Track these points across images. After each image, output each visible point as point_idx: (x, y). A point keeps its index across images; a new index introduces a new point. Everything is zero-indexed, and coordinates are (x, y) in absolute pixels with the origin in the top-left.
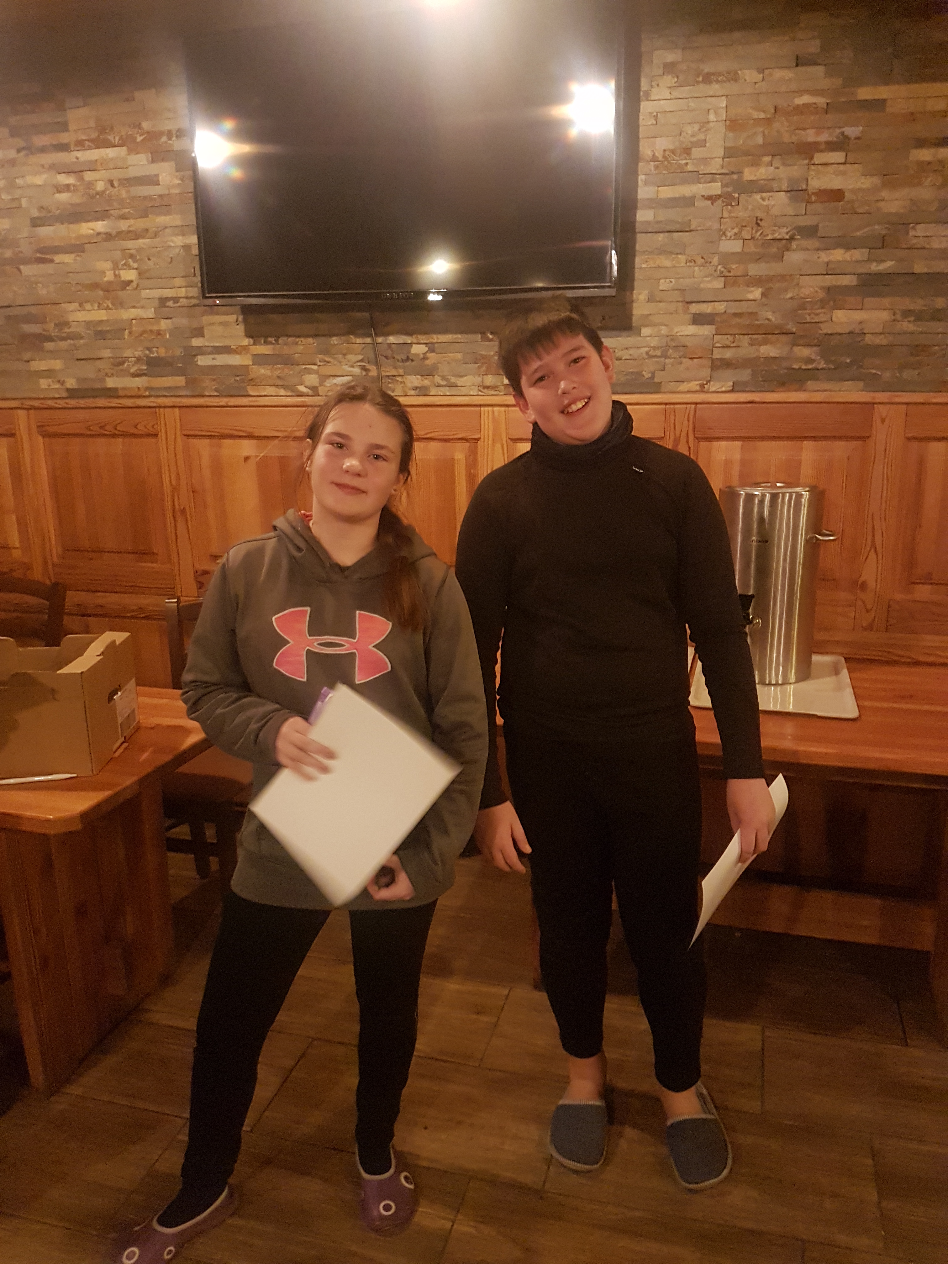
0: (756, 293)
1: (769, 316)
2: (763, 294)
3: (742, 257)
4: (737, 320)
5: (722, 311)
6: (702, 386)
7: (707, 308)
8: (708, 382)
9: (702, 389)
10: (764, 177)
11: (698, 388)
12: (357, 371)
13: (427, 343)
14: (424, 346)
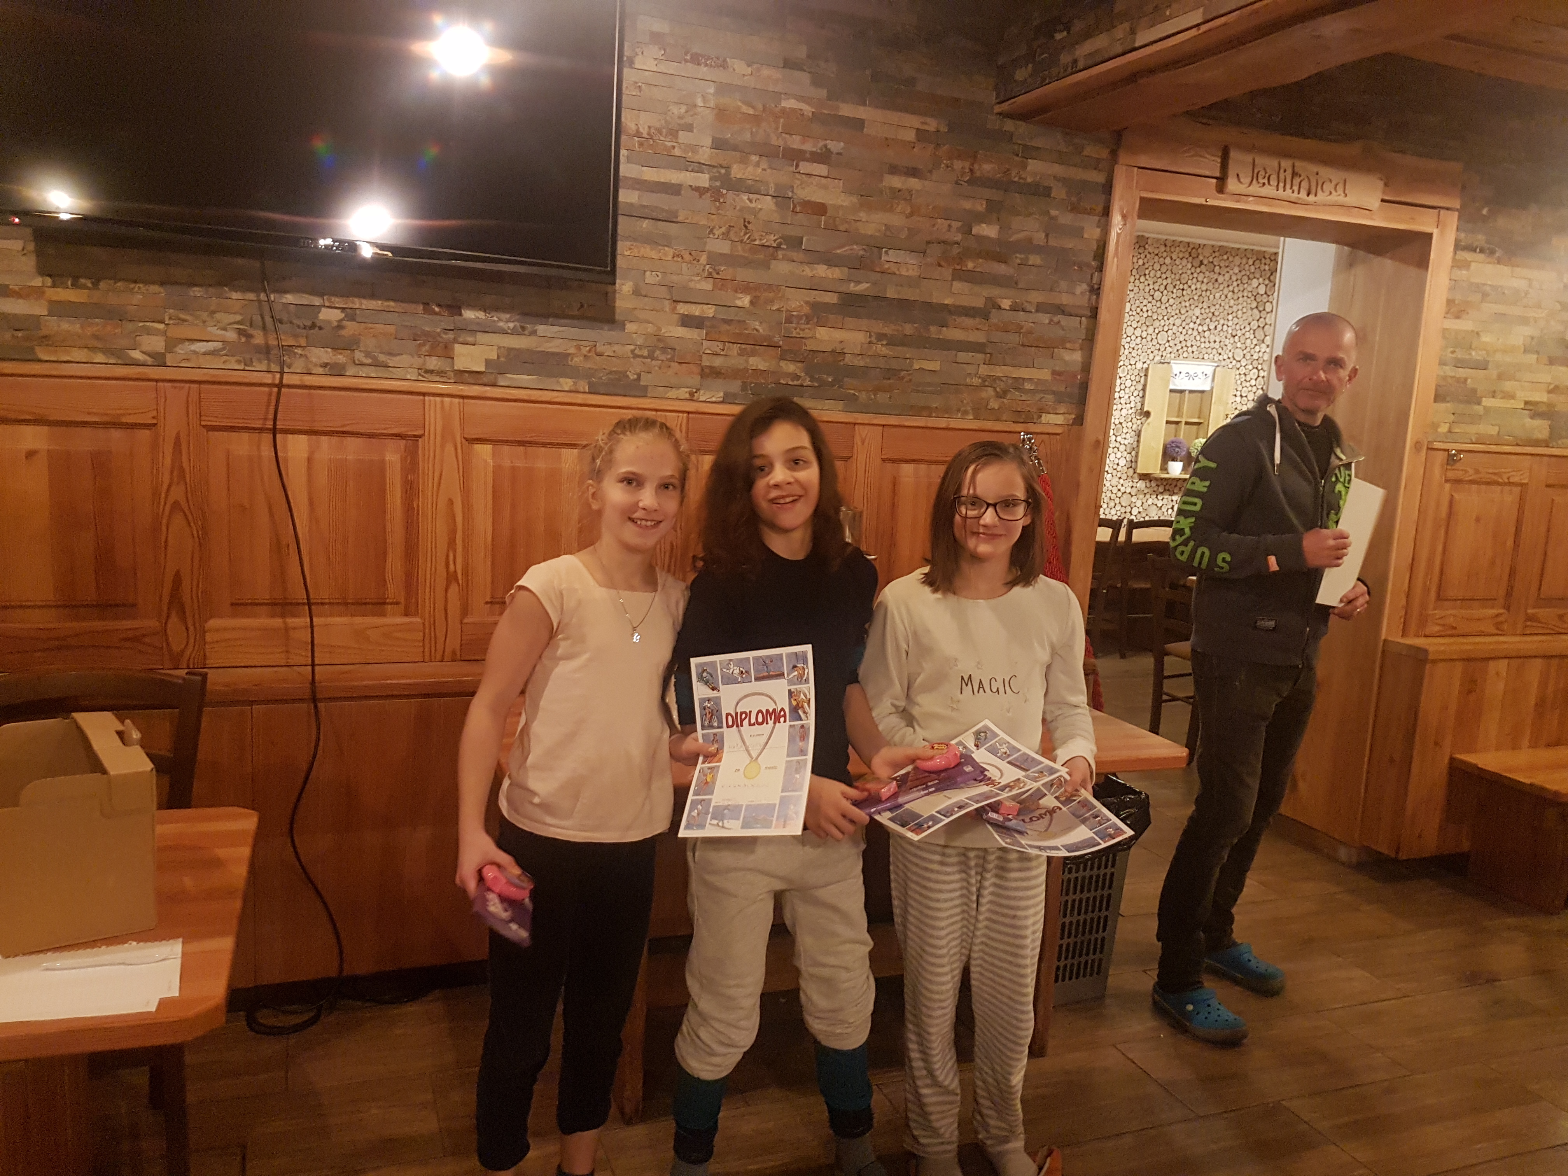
0: (745, 301)
1: (758, 327)
2: (751, 302)
3: (730, 259)
4: (726, 327)
5: (711, 315)
6: (692, 394)
7: (696, 310)
8: (698, 390)
9: (692, 398)
10: (754, 178)
11: (687, 396)
12: (231, 336)
13: (344, 308)
14: (339, 311)
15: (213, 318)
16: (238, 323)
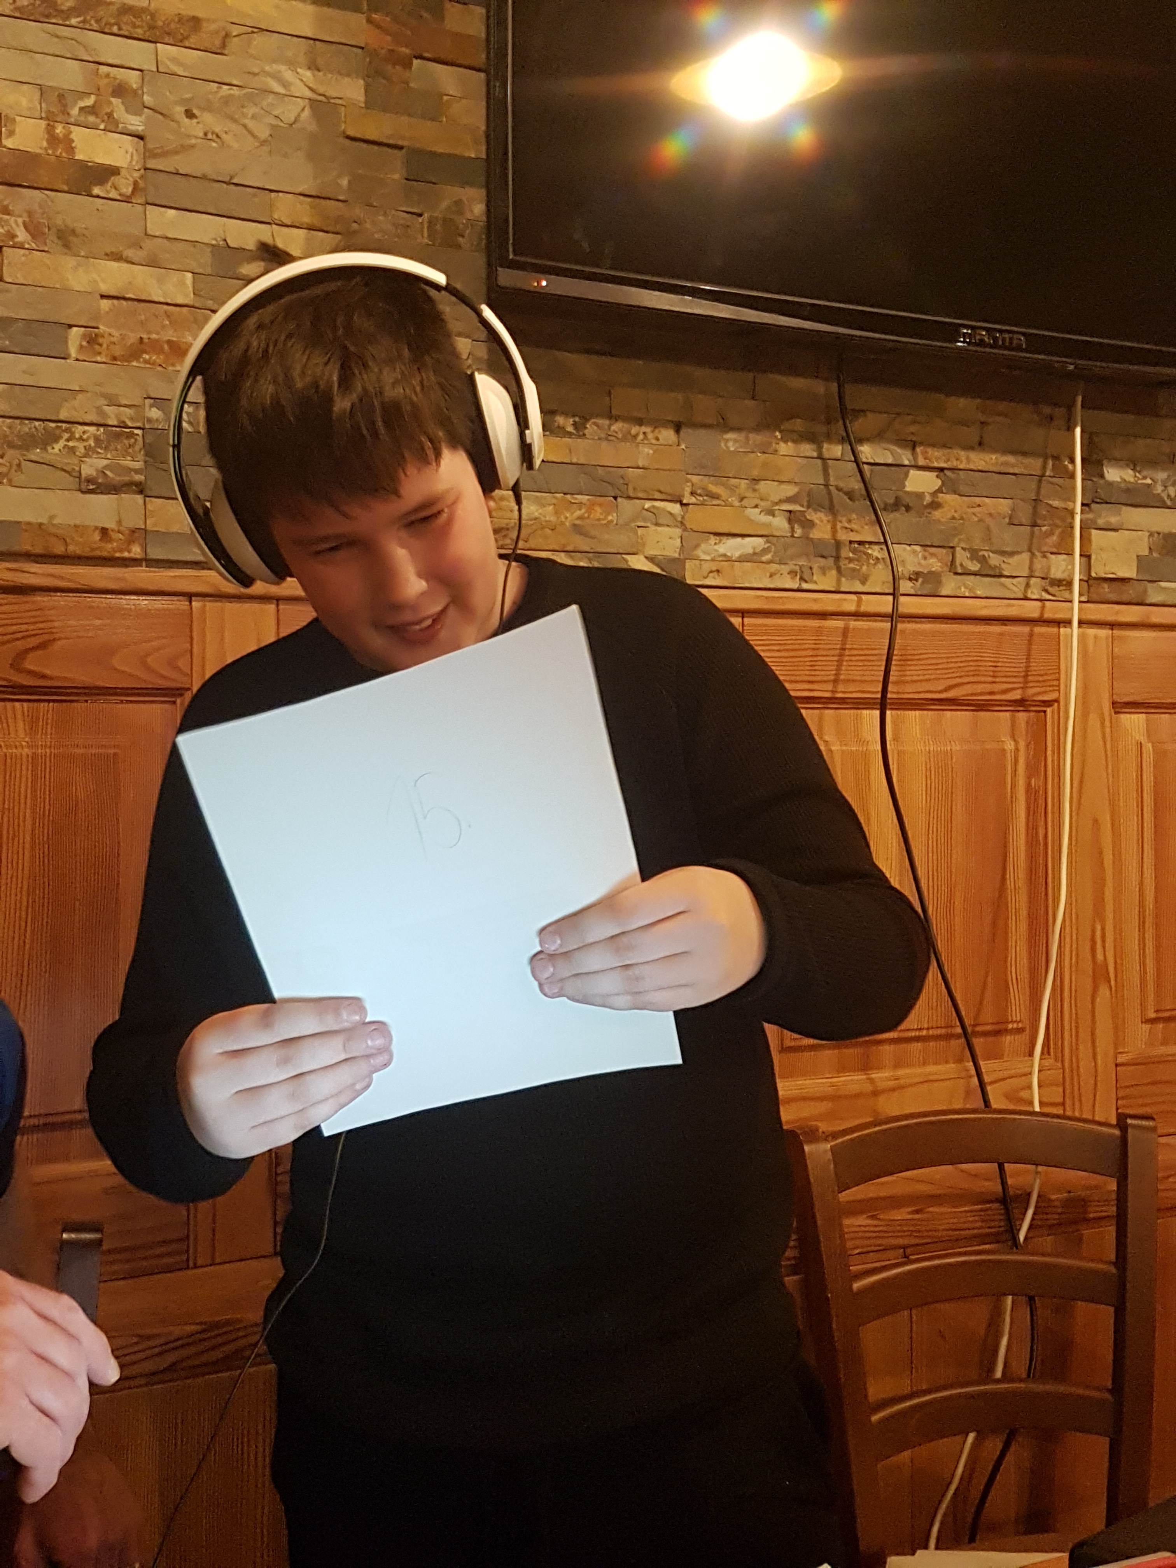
12: (780, 523)
13: (942, 470)
14: (933, 475)
15: (755, 490)
16: (789, 500)
